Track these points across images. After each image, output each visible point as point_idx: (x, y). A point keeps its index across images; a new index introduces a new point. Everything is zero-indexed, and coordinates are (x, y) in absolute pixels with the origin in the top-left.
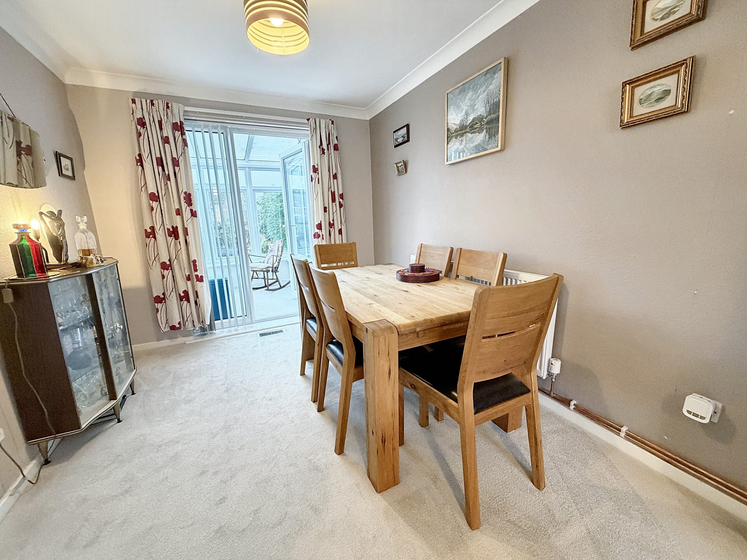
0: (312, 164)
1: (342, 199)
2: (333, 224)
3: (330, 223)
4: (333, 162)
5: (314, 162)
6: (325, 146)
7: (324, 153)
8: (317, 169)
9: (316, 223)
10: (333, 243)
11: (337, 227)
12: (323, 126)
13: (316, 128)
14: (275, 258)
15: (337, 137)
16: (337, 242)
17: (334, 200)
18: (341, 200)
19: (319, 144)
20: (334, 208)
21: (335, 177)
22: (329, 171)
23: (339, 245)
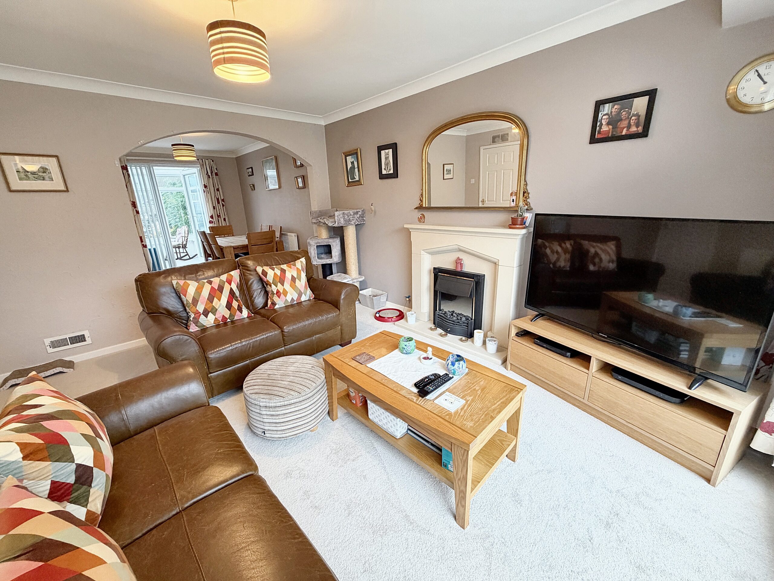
0: (203, 184)
1: (224, 201)
2: (220, 216)
3: (218, 215)
4: (216, 182)
5: (204, 182)
6: (210, 174)
7: (209, 177)
8: (207, 186)
9: (210, 215)
10: (221, 225)
11: (222, 217)
12: (207, 163)
13: (203, 165)
14: (183, 238)
15: (216, 169)
16: (223, 225)
17: (218, 203)
18: (223, 203)
19: (206, 173)
20: (219, 207)
21: (218, 190)
22: (214, 187)
23: (224, 226)
